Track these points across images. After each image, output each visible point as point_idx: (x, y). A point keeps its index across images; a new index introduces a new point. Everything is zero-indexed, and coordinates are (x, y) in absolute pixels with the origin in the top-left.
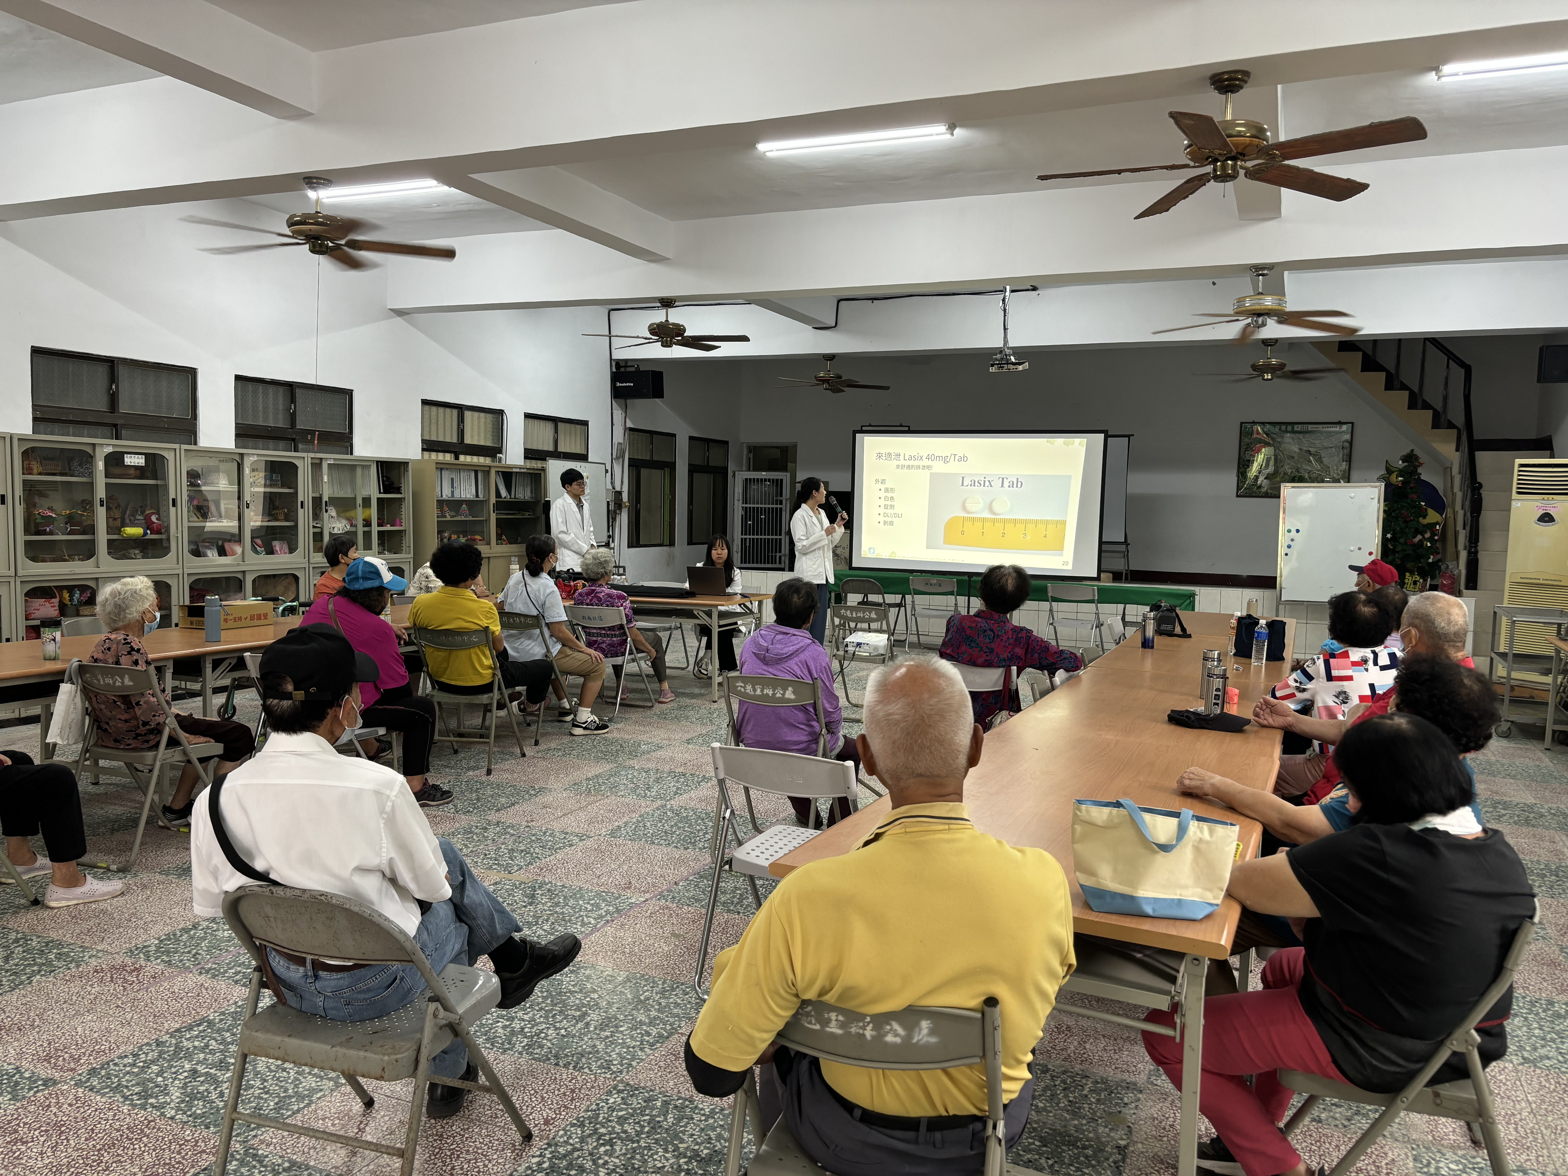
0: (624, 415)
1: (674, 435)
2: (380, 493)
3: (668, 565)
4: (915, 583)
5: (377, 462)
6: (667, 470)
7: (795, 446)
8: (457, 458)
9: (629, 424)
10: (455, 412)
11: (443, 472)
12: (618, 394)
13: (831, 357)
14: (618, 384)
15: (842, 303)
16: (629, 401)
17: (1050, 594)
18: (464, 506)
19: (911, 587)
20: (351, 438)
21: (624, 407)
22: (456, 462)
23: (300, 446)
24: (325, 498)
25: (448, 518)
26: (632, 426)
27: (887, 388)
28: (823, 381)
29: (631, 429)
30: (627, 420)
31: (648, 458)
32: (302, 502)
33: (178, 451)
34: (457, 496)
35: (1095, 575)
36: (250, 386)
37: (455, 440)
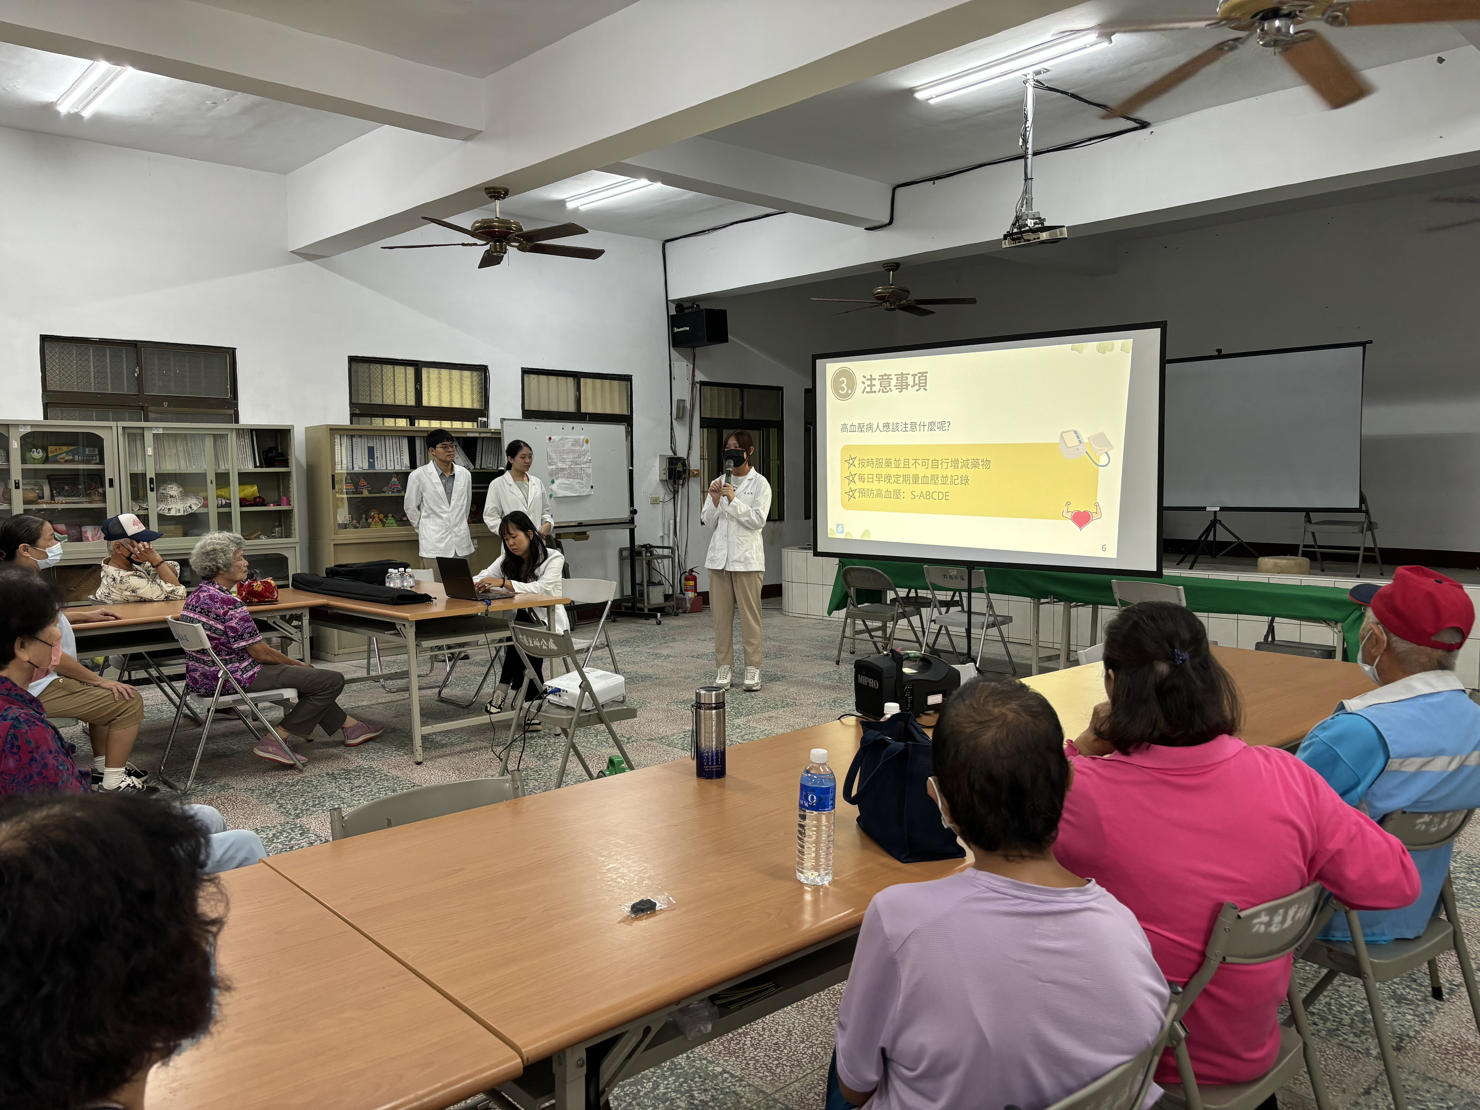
0: (691, 366)
1: (781, 389)
2: (256, 466)
5: (252, 430)
6: (773, 432)
8: (412, 424)
9: (700, 377)
10: (411, 371)
12: (677, 341)
13: (893, 265)
14: (676, 330)
15: (899, 191)
16: (698, 350)
18: (394, 479)
20: (236, 405)
21: (692, 357)
23: (151, 415)
24: (151, 474)
25: (366, 494)
26: (704, 379)
28: (882, 298)
29: (702, 383)
30: (697, 372)
31: (737, 416)
32: (111, 481)
34: (380, 466)
35: (1153, 568)
36: (56, 347)
37: (412, 402)
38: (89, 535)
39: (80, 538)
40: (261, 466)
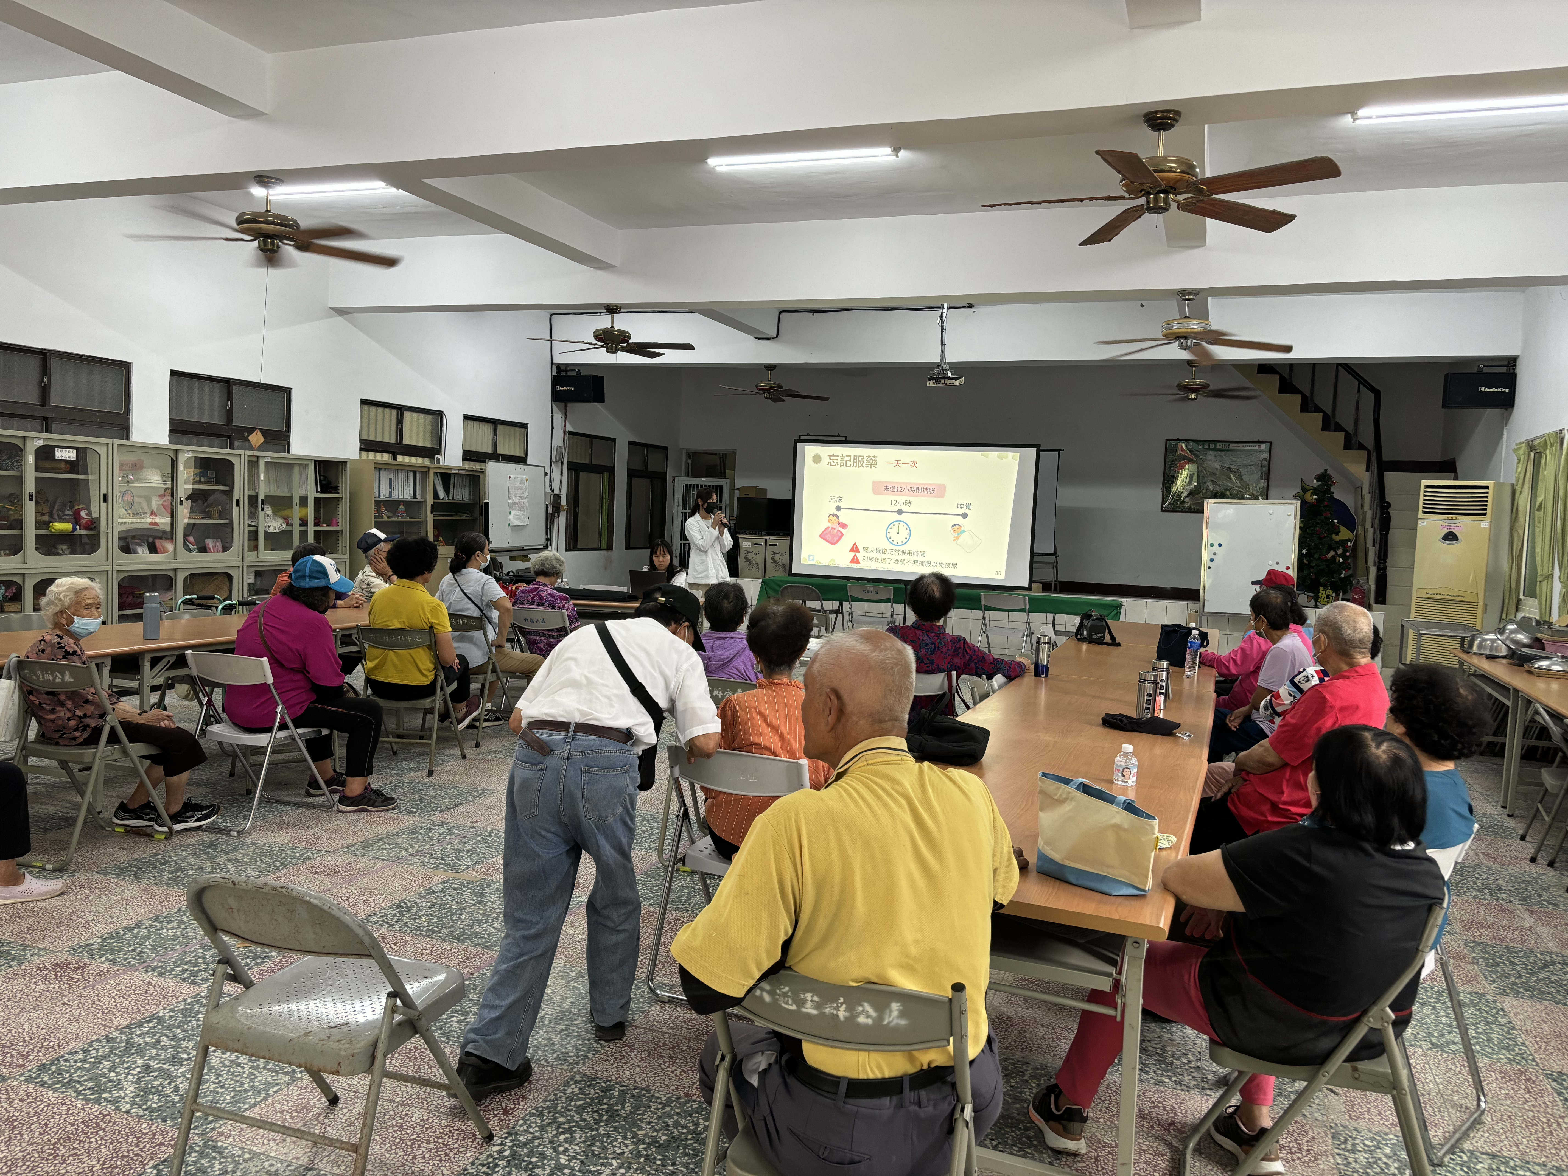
0: (564, 418)
1: (614, 440)
2: (317, 492)
3: (605, 569)
4: (853, 590)
5: (315, 461)
6: (606, 475)
7: (734, 453)
8: (395, 458)
9: (569, 428)
10: (394, 412)
11: (381, 472)
12: (558, 397)
13: (772, 367)
14: (559, 388)
15: (783, 314)
16: (569, 405)
17: (983, 603)
18: (401, 506)
19: (849, 594)
20: (289, 437)
21: (564, 411)
22: (394, 462)
23: (236, 443)
24: (261, 497)
25: (386, 519)
26: (572, 430)
27: (827, 399)
28: (764, 390)
29: (571, 433)
30: (567, 424)
31: (587, 462)
32: (237, 500)
33: (110, 446)
34: (395, 496)
35: (1027, 585)
36: (185, 381)
37: (393, 441)
38: (211, 546)
39: (203, 549)
40: (322, 492)
